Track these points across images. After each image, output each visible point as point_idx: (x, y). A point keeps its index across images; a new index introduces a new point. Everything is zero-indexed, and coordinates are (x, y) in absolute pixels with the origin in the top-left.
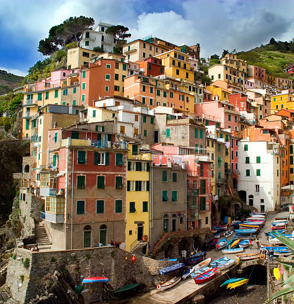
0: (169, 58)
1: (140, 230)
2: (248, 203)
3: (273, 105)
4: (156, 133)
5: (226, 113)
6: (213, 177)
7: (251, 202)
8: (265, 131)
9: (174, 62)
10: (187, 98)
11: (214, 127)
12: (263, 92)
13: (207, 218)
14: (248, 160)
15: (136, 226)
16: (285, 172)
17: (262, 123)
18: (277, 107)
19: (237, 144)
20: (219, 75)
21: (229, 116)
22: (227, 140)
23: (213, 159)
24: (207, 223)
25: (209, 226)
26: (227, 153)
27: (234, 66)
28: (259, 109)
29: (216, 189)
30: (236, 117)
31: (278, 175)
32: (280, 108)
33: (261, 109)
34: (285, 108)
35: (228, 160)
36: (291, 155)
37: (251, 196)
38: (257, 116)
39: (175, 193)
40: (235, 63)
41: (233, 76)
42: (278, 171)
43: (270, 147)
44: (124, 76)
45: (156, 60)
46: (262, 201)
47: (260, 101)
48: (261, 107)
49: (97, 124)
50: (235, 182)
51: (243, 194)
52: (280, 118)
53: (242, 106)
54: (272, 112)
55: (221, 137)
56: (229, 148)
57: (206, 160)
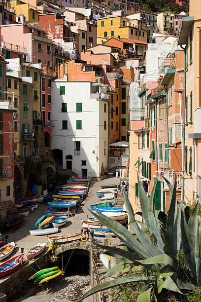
2: (65, 166)
3: (100, 31)
5: (34, 41)
6: (16, 130)
7: (69, 164)
8: (89, 67)
11: (17, 60)
12: (87, 12)
13: (8, 188)
14: (64, 108)
16: (114, 124)
17: (85, 56)
18: (106, 34)
19: (50, 86)
21: (40, 46)
22: (35, 79)
23: (16, 105)
24: (8, 194)
25: (12, 197)
26: (36, 97)
28: (81, 36)
29: (21, 147)
30: (48, 48)
31: (105, 128)
32: (109, 35)
33: (83, 37)
34: (116, 35)
35: (37, 107)
36: (123, 101)
37: (69, 157)
38: (77, 46)
42: (105, 122)
43: (94, 90)
46: (84, 163)
47: (83, 25)
48: (83, 34)
50: (48, 138)
51: (58, 153)
52: (109, 50)
53: (57, 32)
54: (99, 41)
55: (28, 75)
56: (38, 90)
57: (7, 108)
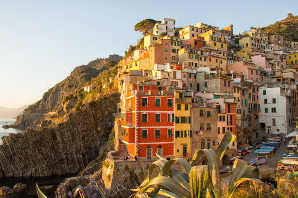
0: (209, 35)
1: (185, 149)
2: (267, 132)
3: (288, 61)
4: (198, 85)
5: (249, 69)
9: (212, 37)
10: (221, 61)
11: (239, 79)
12: (280, 53)
14: (266, 101)
15: (182, 146)
16: (296, 110)
17: (277, 74)
18: (292, 62)
19: (258, 90)
20: (247, 44)
21: (252, 71)
24: (233, 145)
25: (235, 147)
26: (250, 97)
27: (259, 37)
29: (241, 122)
30: (257, 72)
31: (290, 112)
32: (294, 63)
33: (278, 65)
35: (250, 101)
37: (269, 127)
38: (275, 70)
39: (209, 125)
40: (259, 35)
41: (257, 44)
42: (290, 109)
44: (178, 50)
45: (201, 38)
46: (278, 130)
47: (278, 59)
48: (278, 63)
49: (158, 81)
50: (257, 117)
54: (288, 66)
56: (251, 93)
57: (232, 102)
